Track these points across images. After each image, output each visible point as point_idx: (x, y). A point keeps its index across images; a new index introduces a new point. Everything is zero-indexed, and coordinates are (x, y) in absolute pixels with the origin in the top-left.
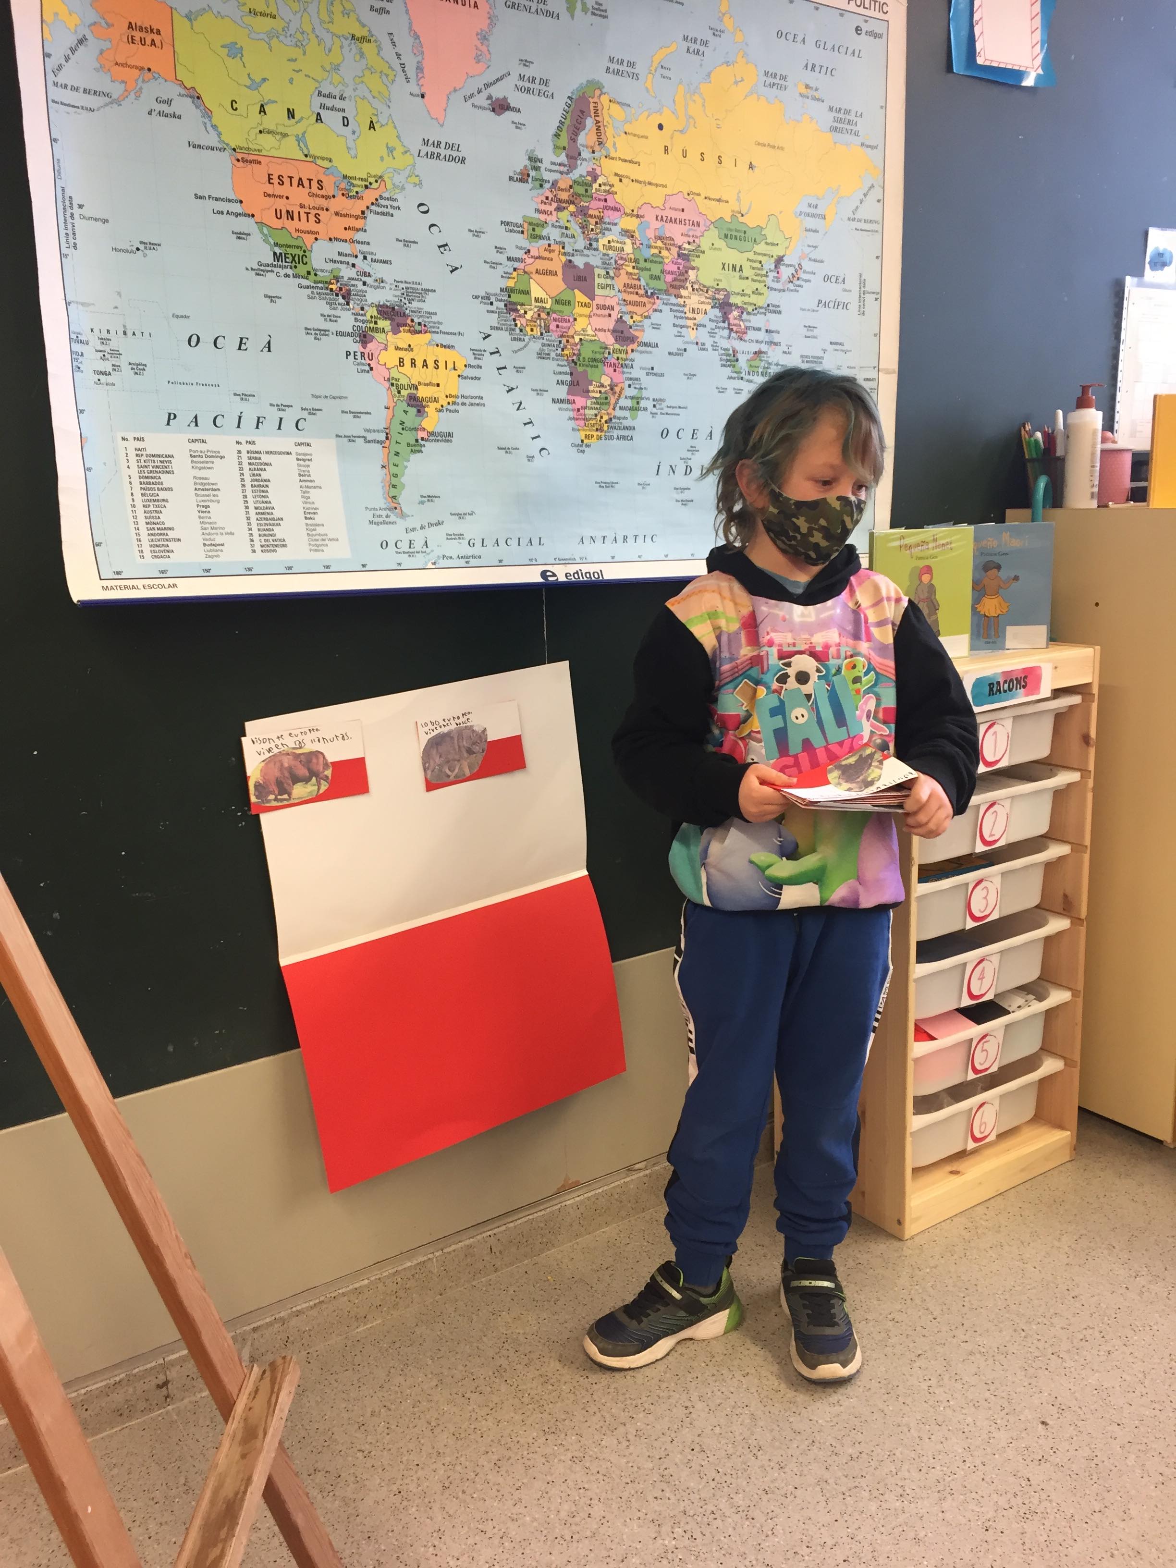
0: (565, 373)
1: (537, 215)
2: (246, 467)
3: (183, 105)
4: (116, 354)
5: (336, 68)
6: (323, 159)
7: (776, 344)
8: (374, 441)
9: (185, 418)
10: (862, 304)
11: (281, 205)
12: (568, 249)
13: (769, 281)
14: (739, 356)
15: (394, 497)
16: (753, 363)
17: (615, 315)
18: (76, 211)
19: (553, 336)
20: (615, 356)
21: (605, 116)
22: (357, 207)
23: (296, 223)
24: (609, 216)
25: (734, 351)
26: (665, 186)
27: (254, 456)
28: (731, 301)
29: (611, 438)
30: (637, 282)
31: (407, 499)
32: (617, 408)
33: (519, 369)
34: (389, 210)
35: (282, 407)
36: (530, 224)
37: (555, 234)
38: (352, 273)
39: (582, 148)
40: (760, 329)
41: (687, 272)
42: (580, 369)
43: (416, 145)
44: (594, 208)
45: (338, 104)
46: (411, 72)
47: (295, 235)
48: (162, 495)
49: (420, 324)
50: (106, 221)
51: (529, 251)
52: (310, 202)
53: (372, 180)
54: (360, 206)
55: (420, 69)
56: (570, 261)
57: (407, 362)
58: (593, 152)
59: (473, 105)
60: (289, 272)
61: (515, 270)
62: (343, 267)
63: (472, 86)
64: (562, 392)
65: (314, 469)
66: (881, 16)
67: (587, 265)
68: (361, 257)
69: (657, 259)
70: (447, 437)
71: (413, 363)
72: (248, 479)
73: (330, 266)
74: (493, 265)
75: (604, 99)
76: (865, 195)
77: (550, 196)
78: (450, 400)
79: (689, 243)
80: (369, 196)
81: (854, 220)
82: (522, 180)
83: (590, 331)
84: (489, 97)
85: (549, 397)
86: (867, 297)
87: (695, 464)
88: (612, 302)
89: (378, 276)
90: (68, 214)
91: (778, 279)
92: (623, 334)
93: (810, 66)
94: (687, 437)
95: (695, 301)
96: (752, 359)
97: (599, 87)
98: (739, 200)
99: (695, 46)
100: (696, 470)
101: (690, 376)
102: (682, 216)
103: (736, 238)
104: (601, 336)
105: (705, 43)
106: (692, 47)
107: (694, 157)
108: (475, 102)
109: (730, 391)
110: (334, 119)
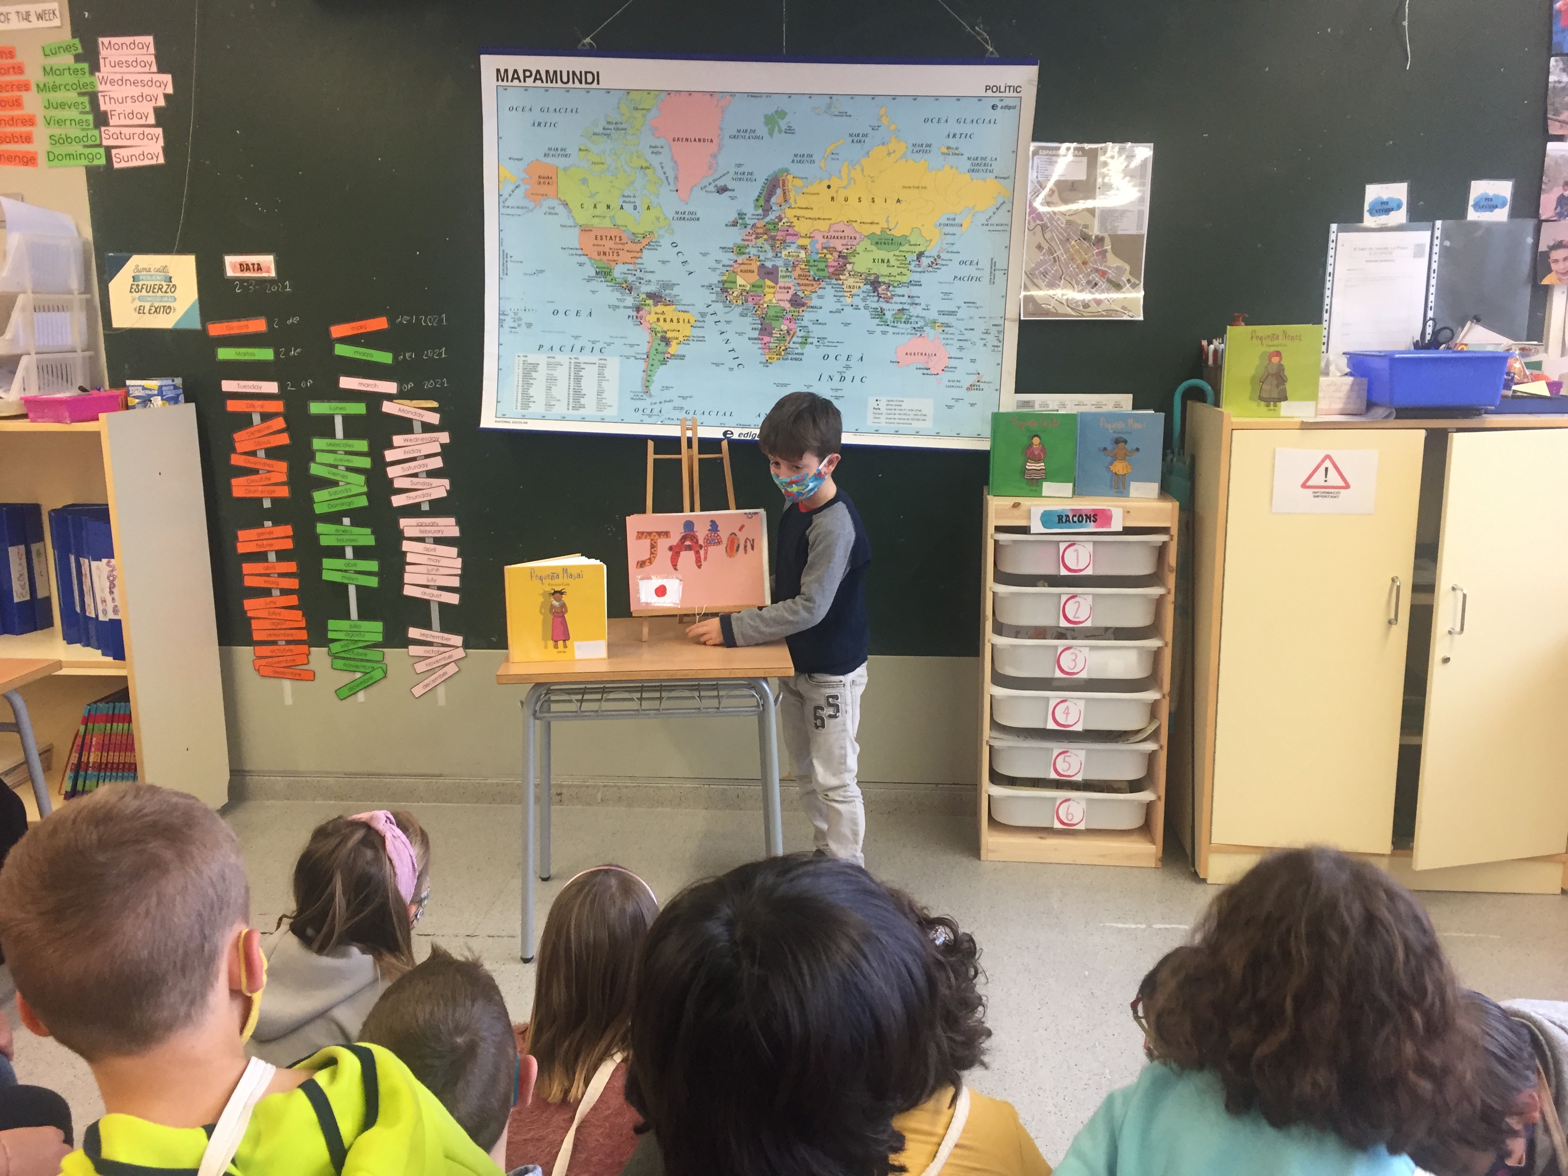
0: (757, 324)
1: (743, 242)
2: (572, 370)
3: (560, 209)
4: (520, 319)
5: (632, 183)
6: (622, 226)
7: (916, 304)
8: (641, 359)
9: (547, 347)
10: (992, 277)
11: (601, 249)
12: (762, 258)
13: (912, 267)
14: (885, 312)
15: (647, 387)
16: (897, 316)
17: (791, 292)
18: (509, 259)
19: (750, 304)
20: (791, 314)
21: (790, 185)
22: (637, 247)
23: (607, 257)
24: (789, 239)
25: (881, 309)
26: (830, 219)
27: (577, 365)
28: (880, 280)
29: (787, 359)
30: (808, 273)
31: (654, 388)
32: (791, 343)
33: (728, 322)
34: (656, 247)
35: (594, 342)
36: (739, 247)
37: (753, 251)
38: (634, 278)
39: (773, 205)
40: (904, 296)
41: (845, 265)
42: (767, 322)
43: (671, 214)
44: (780, 235)
45: (632, 200)
46: (671, 180)
47: (606, 262)
49: (670, 301)
50: (522, 262)
51: (736, 261)
52: (614, 246)
53: (647, 234)
54: (641, 246)
55: (676, 178)
56: (763, 264)
57: (662, 320)
58: (780, 206)
59: (706, 191)
60: (603, 279)
61: (727, 271)
62: (629, 276)
63: (705, 182)
64: (756, 334)
65: (607, 373)
66: (1015, 94)
67: (774, 266)
68: (639, 271)
70: (682, 357)
71: (665, 320)
72: (572, 375)
73: (623, 276)
74: (714, 270)
75: (790, 177)
76: (997, 209)
78: (685, 338)
79: (847, 249)
80: (645, 242)
81: (987, 225)
82: (733, 226)
83: (774, 301)
84: (716, 186)
85: (746, 337)
86: (997, 272)
87: (848, 375)
88: (790, 285)
89: (647, 279)
90: (505, 261)
91: (919, 266)
92: (797, 302)
93: (951, 136)
94: (842, 359)
95: (851, 281)
96: (896, 314)
97: (787, 171)
98: (887, 221)
99: (858, 138)
100: (849, 379)
101: (847, 324)
102: (843, 234)
103: (885, 243)
104: (782, 304)
105: (866, 135)
106: (856, 139)
107: (853, 200)
108: (708, 189)
109: (879, 333)
110: (629, 207)
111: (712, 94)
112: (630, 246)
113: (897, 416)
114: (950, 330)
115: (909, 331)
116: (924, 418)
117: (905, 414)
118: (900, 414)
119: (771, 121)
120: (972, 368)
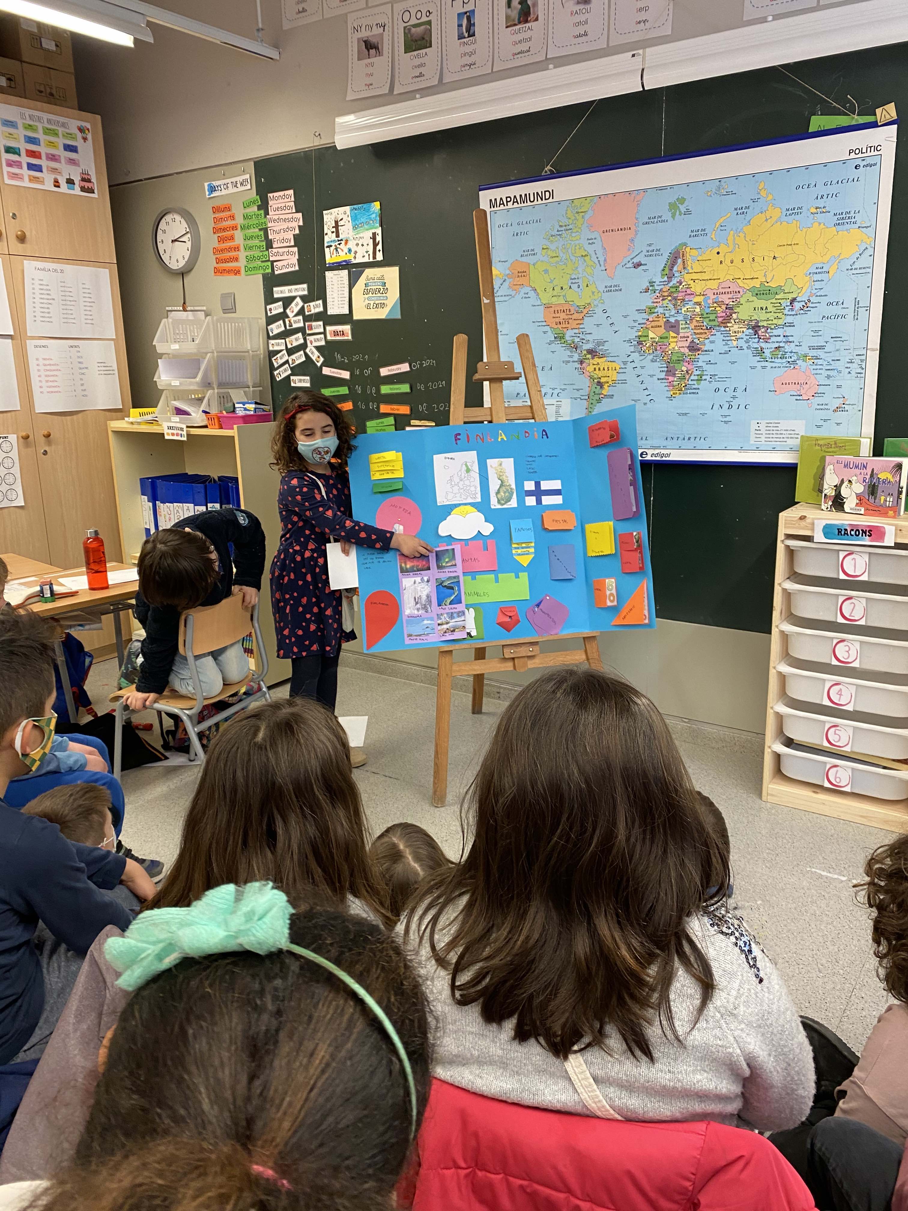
0: (664, 367)
1: (653, 304)
3: (532, 294)
5: (577, 268)
6: (571, 301)
7: (790, 342)
8: (584, 399)
10: (856, 314)
11: (557, 320)
12: (667, 315)
13: (786, 312)
14: (765, 350)
16: (774, 353)
17: (689, 340)
19: (659, 352)
20: (689, 358)
21: (687, 256)
22: (580, 316)
23: (562, 325)
24: (688, 298)
25: (761, 349)
26: (719, 279)
28: (759, 325)
29: (687, 393)
30: (702, 324)
32: (690, 380)
33: (642, 367)
34: (592, 315)
35: (553, 389)
36: (649, 308)
37: (661, 310)
38: (579, 339)
39: (675, 272)
40: (779, 336)
41: (731, 315)
42: (671, 365)
43: (602, 288)
44: (680, 296)
45: (576, 281)
46: (602, 263)
47: (561, 329)
49: (602, 354)
51: (648, 319)
52: (567, 317)
53: (587, 305)
54: (582, 315)
55: (605, 260)
56: (668, 320)
57: (597, 369)
58: (681, 273)
59: (626, 268)
60: (559, 342)
61: (642, 328)
62: (576, 338)
63: (625, 261)
64: (663, 375)
65: (561, 410)
66: (876, 153)
67: (676, 321)
68: (581, 333)
70: (611, 396)
71: (599, 369)
73: (572, 338)
75: (688, 249)
76: (859, 255)
77: (659, 295)
78: (614, 382)
79: (733, 302)
80: (585, 311)
81: (851, 269)
82: (646, 292)
83: (677, 348)
84: (633, 263)
85: (655, 378)
86: (860, 309)
87: (735, 404)
88: (689, 334)
89: (587, 339)
91: (792, 310)
92: (693, 348)
93: (819, 197)
94: (730, 392)
95: (736, 328)
96: (773, 351)
97: (685, 244)
98: (765, 276)
99: (741, 211)
100: (735, 407)
101: (733, 363)
102: (729, 290)
103: (763, 294)
104: (682, 350)
105: (748, 208)
106: (739, 211)
107: (737, 261)
108: (627, 266)
109: (759, 368)
110: (574, 286)
111: (630, 192)
112: (576, 316)
113: (772, 436)
114: (820, 362)
115: (784, 365)
118: (775, 433)
119: (673, 207)
120: (838, 393)
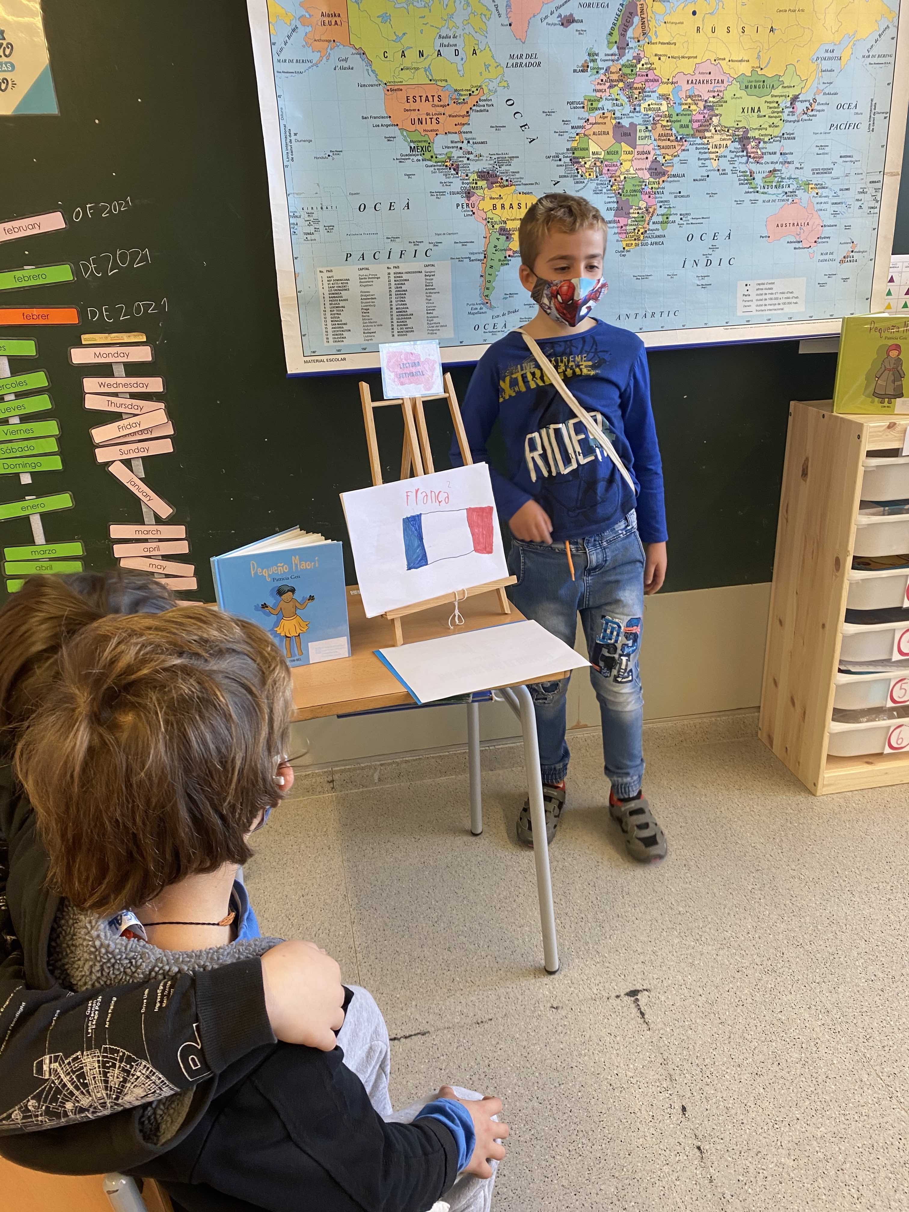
0: (614, 202)
1: (594, 94)
2: (393, 283)
3: (355, 61)
4: (317, 221)
5: (451, 16)
6: (441, 81)
7: (789, 163)
8: (476, 260)
9: (356, 255)
10: (871, 123)
11: (415, 115)
12: (618, 114)
13: (785, 116)
14: (755, 175)
15: (487, 296)
16: (768, 180)
17: (651, 157)
18: (293, 138)
19: (605, 178)
20: (650, 186)
21: (649, 13)
22: (463, 109)
23: (424, 126)
24: (649, 87)
25: (751, 173)
26: (696, 57)
27: (398, 275)
28: (749, 135)
29: (647, 244)
30: (669, 132)
31: (496, 297)
32: (651, 223)
34: (486, 107)
35: (417, 243)
36: (589, 100)
37: (608, 105)
39: (629, 40)
40: (775, 153)
41: (711, 119)
42: (624, 198)
43: (503, 59)
44: (638, 82)
45: (452, 41)
46: (502, 10)
47: (423, 134)
48: (342, 304)
49: (507, 180)
50: (310, 141)
51: (588, 120)
52: (433, 111)
53: (475, 90)
54: (466, 108)
55: (508, 6)
56: (619, 123)
57: (499, 206)
58: (639, 41)
59: (547, 24)
60: (420, 158)
61: (577, 134)
62: (454, 150)
63: (546, 11)
65: (436, 282)
67: (631, 124)
68: (466, 142)
69: (688, 112)
71: (502, 207)
72: (393, 290)
73: (446, 150)
74: (562, 134)
75: (649, 1)
76: (880, 35)
77: (604, 78)
79: (714, 97)
80: (471, 101)
81: (868, 57)
82: (583, 71)
84: (560, 16)
87: (715, 258)
88: (650, 148)
89: (478, 153)
90: (288, 140)
91: (793, 113)
92: (657, 171)
94: (708, 240)
95: (717, 139)
96: (767, 177)
98: (759, 57)
100: (715, 262)
101: (712, 195)
102: (708, 77)
103: (755, 87)
104: (640, 174)
107: (721, 31)
108: (550, 20)
109: (747, 203)
110: (449, 52)
112: (453, 109)
113: (767, 302)
114: (825, 192)
115: (780, 197)
116: (795, 300)
117: (777, 299)
118: (771, 299)
120: (846, 236)
